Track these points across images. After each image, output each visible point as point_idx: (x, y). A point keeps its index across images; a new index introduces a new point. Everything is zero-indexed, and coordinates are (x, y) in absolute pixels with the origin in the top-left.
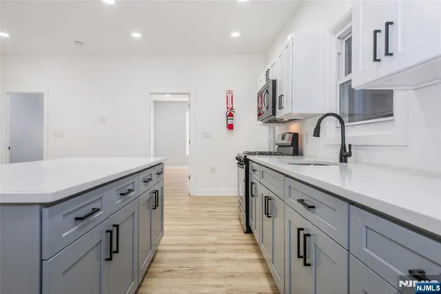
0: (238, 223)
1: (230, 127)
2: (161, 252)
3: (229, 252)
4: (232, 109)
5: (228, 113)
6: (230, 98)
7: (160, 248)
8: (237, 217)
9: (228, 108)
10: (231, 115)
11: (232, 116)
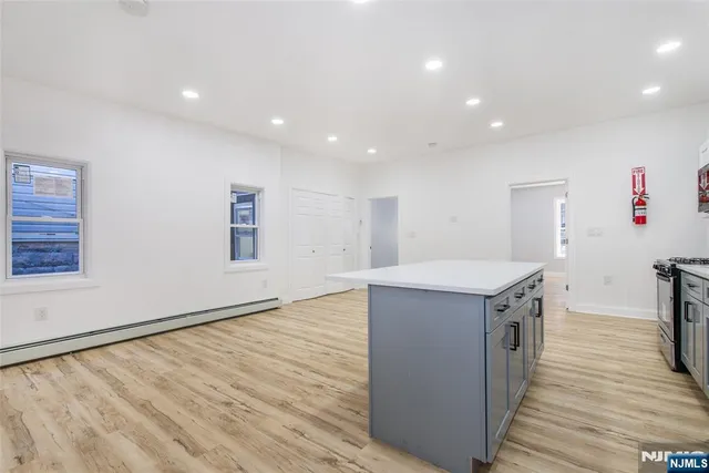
0: (658, 356)
1: (640, 220)
2: (540, 365)
3: (646, 386)
4: (643, 193)
5: (636, 200)
6: (639, 178)
7: (541, 362)
8: (657, 349)
9: (635, 193)
10: (641, 203)
11: (644, 204)
